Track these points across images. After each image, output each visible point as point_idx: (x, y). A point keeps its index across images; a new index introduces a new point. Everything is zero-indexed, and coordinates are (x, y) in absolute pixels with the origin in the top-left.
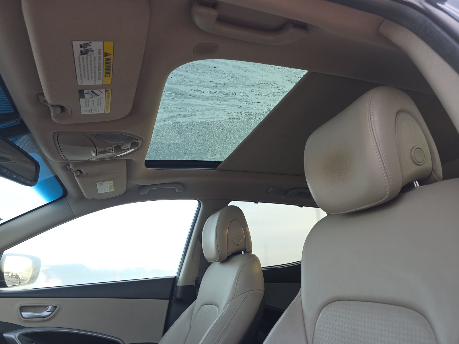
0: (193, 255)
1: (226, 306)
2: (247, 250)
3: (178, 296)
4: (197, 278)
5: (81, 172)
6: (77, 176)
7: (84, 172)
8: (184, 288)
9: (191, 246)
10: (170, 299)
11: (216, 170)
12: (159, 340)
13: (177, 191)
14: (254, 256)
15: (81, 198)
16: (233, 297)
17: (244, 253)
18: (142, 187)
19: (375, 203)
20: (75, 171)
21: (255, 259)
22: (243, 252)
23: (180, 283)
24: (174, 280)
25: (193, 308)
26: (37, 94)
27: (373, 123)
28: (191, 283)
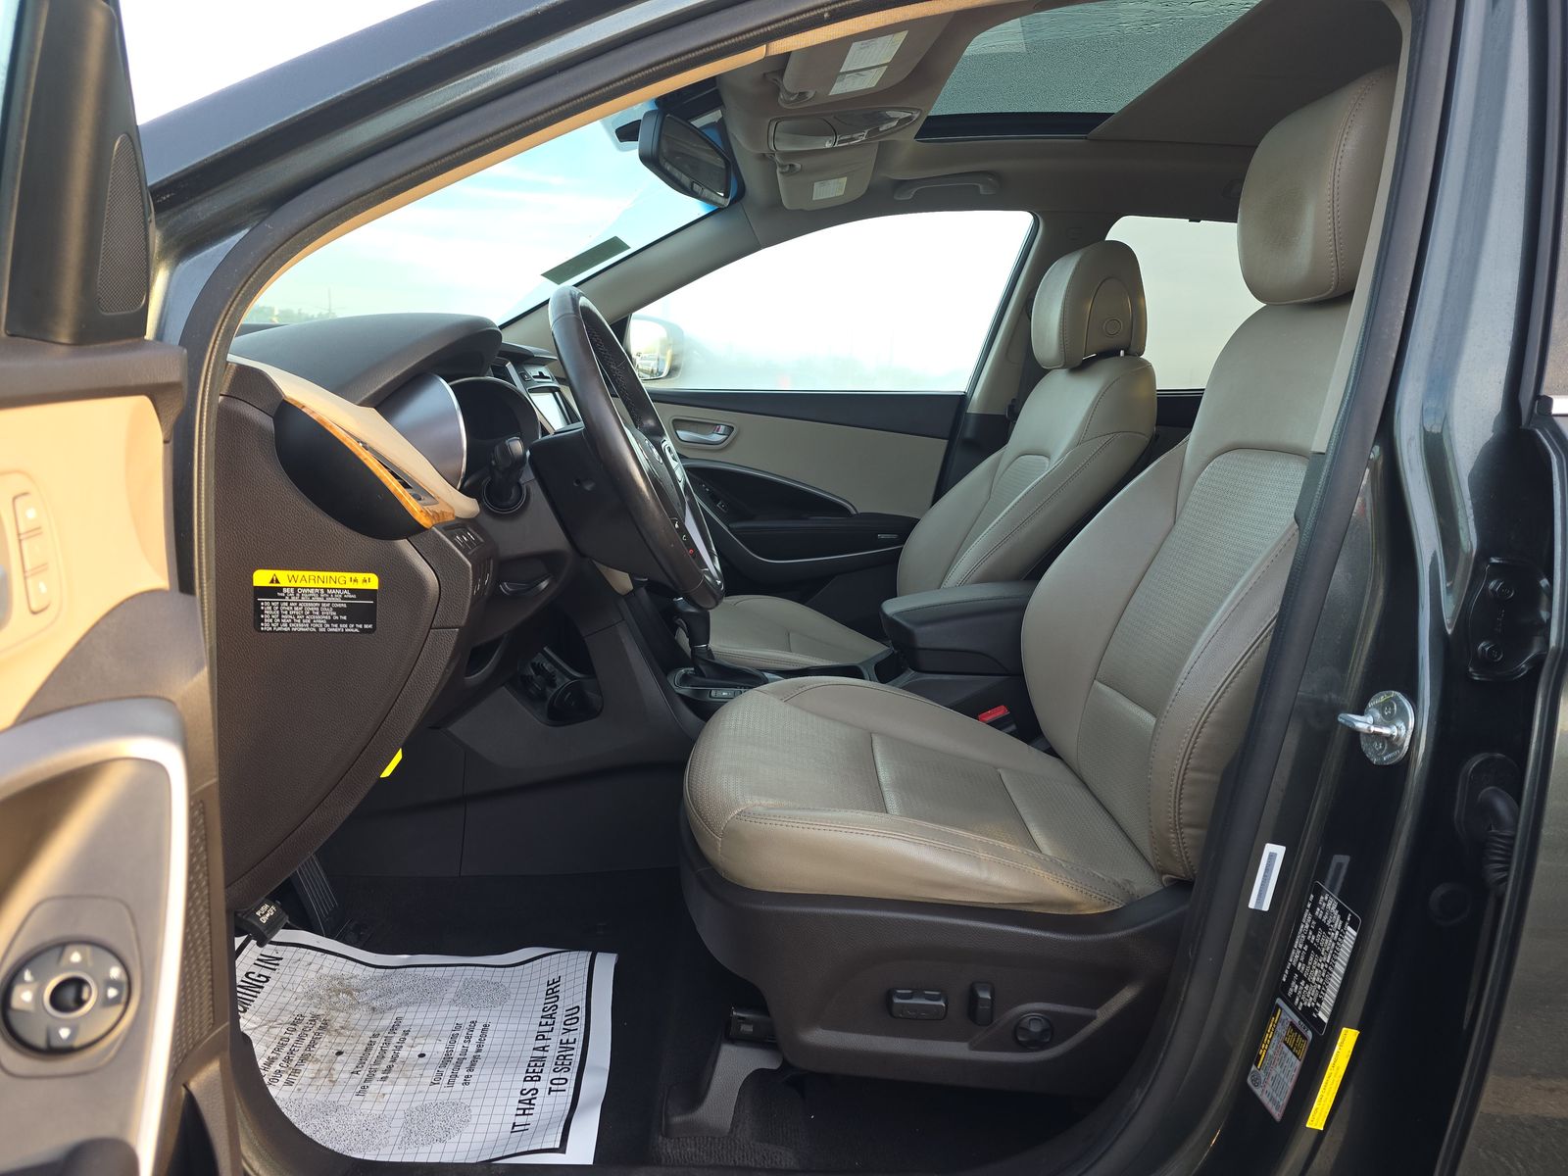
0: (1007, 351)
1: (1063, 455)
2: (1132, 350)
3: (969, 433)
4: (1014, 400)
5: (791, 166)
6: (782, 173)
7: (798, 166)
8: (983, 418)
9: (1006, 328)
10: (951, 439)
11: (1086, 138)
12: (924, 512)
13: (982, 191)
14: (1145, 362)
15: (775, 205)
16: (1080, 441)
17: (1125, 354)
18: (900, 185)
19: (1318, 297)
20: (782, 166)
21: (1146, 370)
22: (1122, 352)
23: (973, 408)
24: (961, 400)
25: (999, 460)
26: (764, 74)
27: (1340, 154)
28: (999, 410)
